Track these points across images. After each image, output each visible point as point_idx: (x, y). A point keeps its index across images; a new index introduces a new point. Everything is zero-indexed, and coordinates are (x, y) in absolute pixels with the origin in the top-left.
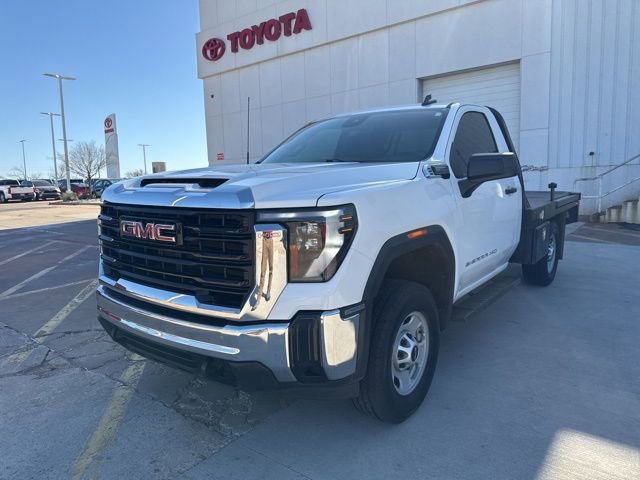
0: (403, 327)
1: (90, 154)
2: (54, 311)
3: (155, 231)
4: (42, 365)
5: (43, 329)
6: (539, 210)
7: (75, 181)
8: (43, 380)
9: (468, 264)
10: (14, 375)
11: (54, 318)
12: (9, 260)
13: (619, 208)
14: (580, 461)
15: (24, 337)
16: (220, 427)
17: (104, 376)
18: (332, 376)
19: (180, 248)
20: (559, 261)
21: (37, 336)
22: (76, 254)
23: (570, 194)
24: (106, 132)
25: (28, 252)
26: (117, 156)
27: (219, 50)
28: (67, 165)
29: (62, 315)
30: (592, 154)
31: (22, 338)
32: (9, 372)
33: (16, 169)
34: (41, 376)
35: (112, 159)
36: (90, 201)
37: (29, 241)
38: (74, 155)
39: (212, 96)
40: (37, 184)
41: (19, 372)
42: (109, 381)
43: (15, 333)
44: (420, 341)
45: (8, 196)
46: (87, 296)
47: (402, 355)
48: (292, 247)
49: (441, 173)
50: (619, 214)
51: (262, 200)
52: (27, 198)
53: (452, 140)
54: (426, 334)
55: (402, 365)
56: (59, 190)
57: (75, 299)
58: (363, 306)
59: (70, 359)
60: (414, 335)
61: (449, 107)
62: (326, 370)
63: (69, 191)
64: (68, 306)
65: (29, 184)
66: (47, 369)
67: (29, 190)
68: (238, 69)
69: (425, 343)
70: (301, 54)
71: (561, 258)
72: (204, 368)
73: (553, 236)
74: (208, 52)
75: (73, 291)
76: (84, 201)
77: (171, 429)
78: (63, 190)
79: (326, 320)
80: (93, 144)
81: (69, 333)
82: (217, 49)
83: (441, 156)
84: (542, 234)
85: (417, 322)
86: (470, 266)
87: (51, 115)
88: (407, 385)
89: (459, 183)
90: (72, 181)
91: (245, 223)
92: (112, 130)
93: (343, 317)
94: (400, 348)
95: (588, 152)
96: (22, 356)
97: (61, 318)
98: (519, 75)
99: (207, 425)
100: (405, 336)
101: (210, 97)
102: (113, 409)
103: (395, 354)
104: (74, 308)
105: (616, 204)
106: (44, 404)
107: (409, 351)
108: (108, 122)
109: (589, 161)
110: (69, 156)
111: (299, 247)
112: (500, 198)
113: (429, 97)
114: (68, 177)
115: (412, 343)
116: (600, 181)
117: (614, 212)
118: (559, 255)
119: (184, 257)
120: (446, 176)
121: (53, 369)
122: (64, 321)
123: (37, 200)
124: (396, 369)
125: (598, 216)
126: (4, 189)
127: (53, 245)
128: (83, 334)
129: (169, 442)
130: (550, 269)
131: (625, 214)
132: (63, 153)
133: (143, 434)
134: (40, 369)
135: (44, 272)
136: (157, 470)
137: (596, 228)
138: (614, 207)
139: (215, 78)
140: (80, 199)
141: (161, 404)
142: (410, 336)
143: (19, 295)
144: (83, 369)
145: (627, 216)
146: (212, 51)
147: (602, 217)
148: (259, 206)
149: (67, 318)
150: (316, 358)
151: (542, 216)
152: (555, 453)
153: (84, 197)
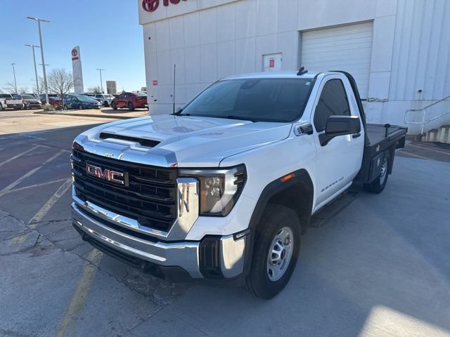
0: (276, 237)
1: (62, 78)
2: (42, 204)
3: (110, 175)
4: (35, 246)
5: (35, 218)
6: (376, 146)
7: (52, 95)
8: (37, 258)
9: (323, 190)
10: (17, 253)
11: (42, 209)
12: (8, 161)
13: (435, 131)
14: (386, 330)
15: (22, 224)
16: (153, 297)
17: (77, 256)
18: (227, 276)
19: (126, 188)
20: (389, 175)
21: (30, 224)
22: (55, 157)
23: (400, 128)
24: (73, 59)
25: (22, 154)
26: (82, 79)
27: (155, 4)
28: (46, 86)
29: (47, 207)
30: (420, 91)
31: (21, 224)
32: (13, 251)
33: (9, 84)
34: (36, 254)
35: (78, 81)
36: (63, 112)
37: (22, 145)
38: (50, 78)
39: (150, 38)
40: (24, 97)
41: (21, 251)
42: (80, 260)
43: (16, 220)
44: (288, 244)
45: (4, 106)
46: (64, 192)
47: (274, 255)
48: (202, 193)
49: (307, 131)
50: (435, 136)
51: (183, 161)
52: (18, 108)
53: (316, 104)
54: (291, 240)
55: (275, 262)
56: (40, 102)
57: (56, 195)
58: (249, 231)
59: (54, 242)
60: (283, 242)
61: (316, 78)
62: (223, 273)
63: (48, 104)
64: (51, 200)
65: (19, 97)
66: (38, 249)
67: (20, 102)
68: (169, 18)
69: (291, 245)
70: (214, 9)
71: (390, 174)
72: (143, 267)
73: (385, 159)
74: (147, 5)
75: (54, 188)
76: (59, 112)
77: (122, 298)
78: (44, 103)
79: (224, 241)
80: (63, 70)
81: (53, 221)
82: (153, 3)
83: (307, 118)
84: (377, 162)
85: (286, 232)
86: (324, 192)
87: (33, 47)
88: (277, 274)
89: (319, 136)
90: (49, 95)
91: (171, 177)
92: (77, 58)
93: (235, 239)
94: (274, 251)
95: (418, 90)
96: (22, 239)
97: (47, 209)
98: (372, 31)
99: (146, 296)
100: (277, 243)
101: (148, 39)
102: (84, 282)
103: (270, 255)
104: (55, 201)
105: (434, 128)
106: (38, 277)
107: (279, 253)
108: (74, 52)
109: (418, 96)
110: (47, 79)
111: (207, 194)
112: (348, 142)
113: (303, 68)
114: (47, 92)
115: (282, 248)
116: (424, 112)
117: (432, 135)
118: (389, 171)
119: (130, 194)
120: (310, 133)
121: (43, 249)
122: (48, 212)
123: (25, 109)
124: (270, 263)
125: (420, 137)
126: (2, 100)
127: (38, 149)
128: (62, 222)
129: (121, 308)
130: (382, 182)
131: (440, 136)
132: (42, 76)
133: (104, 301)
134: (35, 250)
135: (33, 172)
136: (113, 329)
137: (418, 146)
138: (432, 131)
139: (151, 25)
140: (56, 109)
141: (115, 280)
142: (280, 243)
143: (16, 190)
144: (63, 251)
145: (441, 138)
146: (149, 5)
147: (423, 138)
148: (180, 165)
149: (51, 210)
150: (217, 265)
151: (378, 149)
152: (370, 323)
153: (59, 109)
